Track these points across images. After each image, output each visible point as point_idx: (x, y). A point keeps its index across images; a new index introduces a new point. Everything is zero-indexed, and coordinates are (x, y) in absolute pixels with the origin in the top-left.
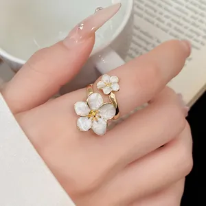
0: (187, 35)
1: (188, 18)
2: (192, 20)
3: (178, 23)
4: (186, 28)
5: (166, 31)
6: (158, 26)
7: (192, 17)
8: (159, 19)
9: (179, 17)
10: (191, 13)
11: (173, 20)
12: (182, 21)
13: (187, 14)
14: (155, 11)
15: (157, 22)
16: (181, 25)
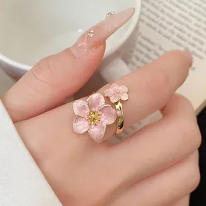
0: (190, 43)
1: (191, 25)
2: (195, 28)
3: (181, 30)
4: (189, 35)
5: (168, 38)
6: (160, 32)
7: (196, 25)
8: (161, 25)
9: (182, 24)
10: (195, 21)
11: (175, 27)
12: (185, 29)
13: (190, 21)
14: (158, 16)
15: (159, 28)
16: (184, 32)
